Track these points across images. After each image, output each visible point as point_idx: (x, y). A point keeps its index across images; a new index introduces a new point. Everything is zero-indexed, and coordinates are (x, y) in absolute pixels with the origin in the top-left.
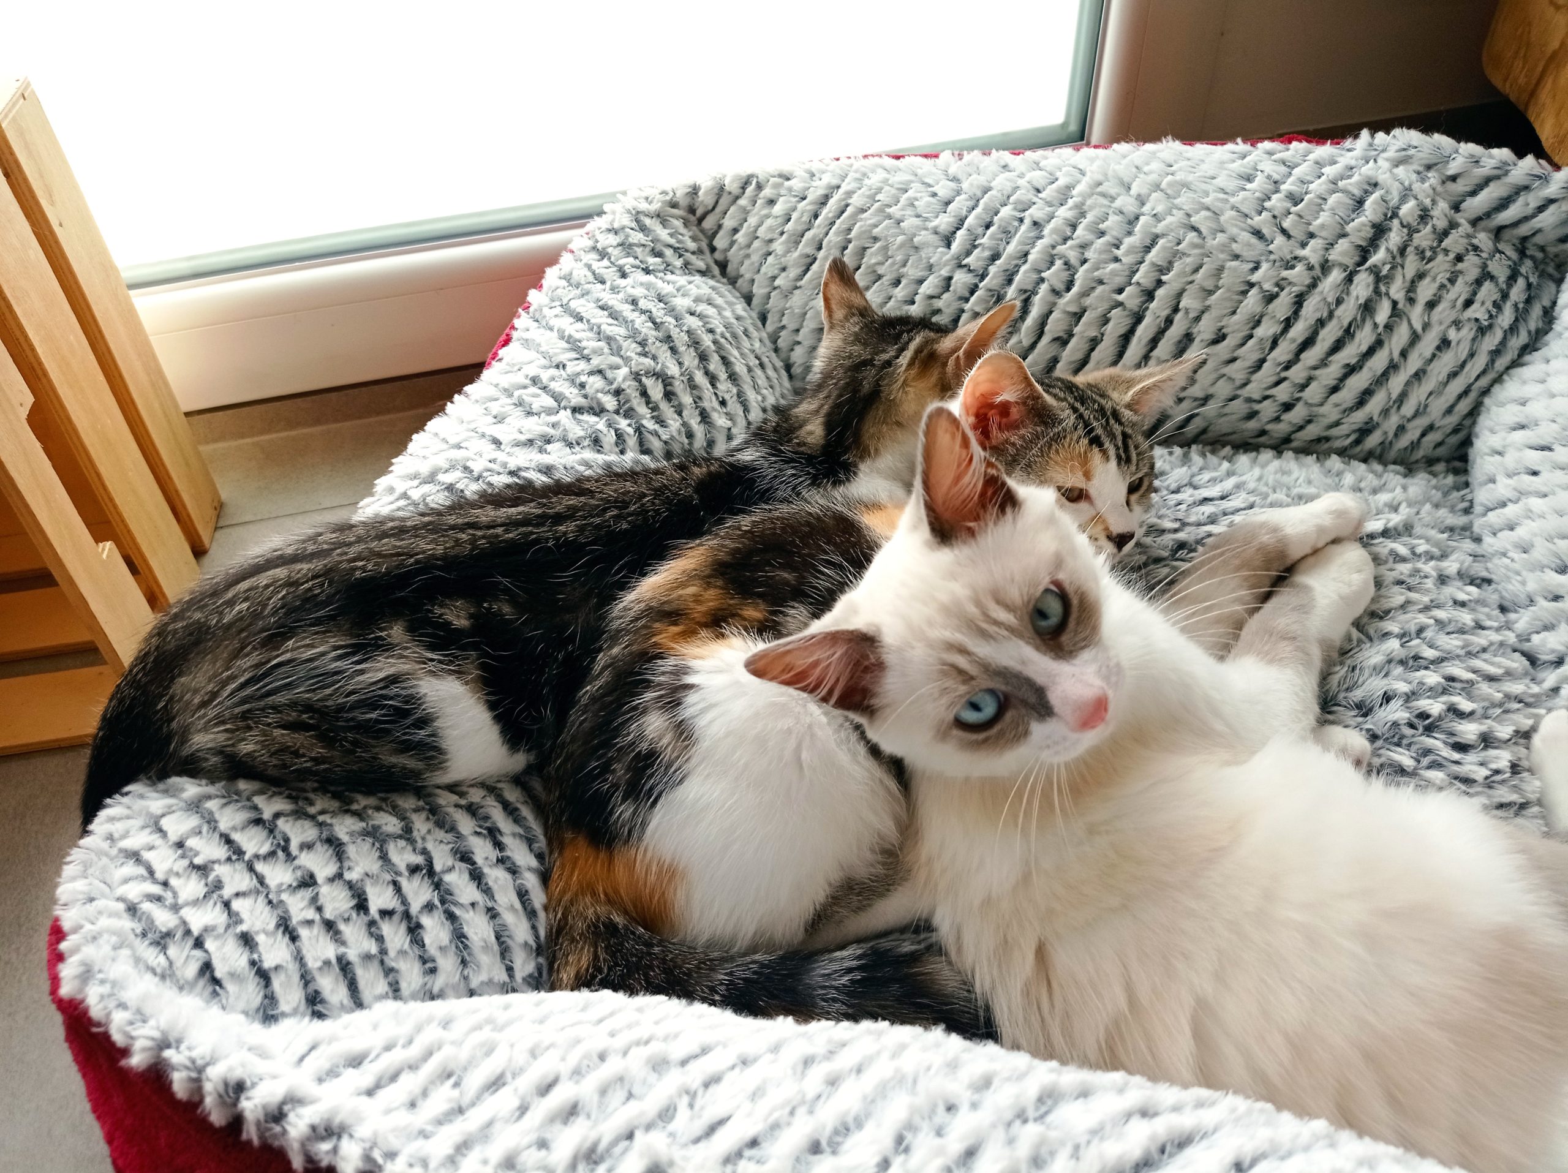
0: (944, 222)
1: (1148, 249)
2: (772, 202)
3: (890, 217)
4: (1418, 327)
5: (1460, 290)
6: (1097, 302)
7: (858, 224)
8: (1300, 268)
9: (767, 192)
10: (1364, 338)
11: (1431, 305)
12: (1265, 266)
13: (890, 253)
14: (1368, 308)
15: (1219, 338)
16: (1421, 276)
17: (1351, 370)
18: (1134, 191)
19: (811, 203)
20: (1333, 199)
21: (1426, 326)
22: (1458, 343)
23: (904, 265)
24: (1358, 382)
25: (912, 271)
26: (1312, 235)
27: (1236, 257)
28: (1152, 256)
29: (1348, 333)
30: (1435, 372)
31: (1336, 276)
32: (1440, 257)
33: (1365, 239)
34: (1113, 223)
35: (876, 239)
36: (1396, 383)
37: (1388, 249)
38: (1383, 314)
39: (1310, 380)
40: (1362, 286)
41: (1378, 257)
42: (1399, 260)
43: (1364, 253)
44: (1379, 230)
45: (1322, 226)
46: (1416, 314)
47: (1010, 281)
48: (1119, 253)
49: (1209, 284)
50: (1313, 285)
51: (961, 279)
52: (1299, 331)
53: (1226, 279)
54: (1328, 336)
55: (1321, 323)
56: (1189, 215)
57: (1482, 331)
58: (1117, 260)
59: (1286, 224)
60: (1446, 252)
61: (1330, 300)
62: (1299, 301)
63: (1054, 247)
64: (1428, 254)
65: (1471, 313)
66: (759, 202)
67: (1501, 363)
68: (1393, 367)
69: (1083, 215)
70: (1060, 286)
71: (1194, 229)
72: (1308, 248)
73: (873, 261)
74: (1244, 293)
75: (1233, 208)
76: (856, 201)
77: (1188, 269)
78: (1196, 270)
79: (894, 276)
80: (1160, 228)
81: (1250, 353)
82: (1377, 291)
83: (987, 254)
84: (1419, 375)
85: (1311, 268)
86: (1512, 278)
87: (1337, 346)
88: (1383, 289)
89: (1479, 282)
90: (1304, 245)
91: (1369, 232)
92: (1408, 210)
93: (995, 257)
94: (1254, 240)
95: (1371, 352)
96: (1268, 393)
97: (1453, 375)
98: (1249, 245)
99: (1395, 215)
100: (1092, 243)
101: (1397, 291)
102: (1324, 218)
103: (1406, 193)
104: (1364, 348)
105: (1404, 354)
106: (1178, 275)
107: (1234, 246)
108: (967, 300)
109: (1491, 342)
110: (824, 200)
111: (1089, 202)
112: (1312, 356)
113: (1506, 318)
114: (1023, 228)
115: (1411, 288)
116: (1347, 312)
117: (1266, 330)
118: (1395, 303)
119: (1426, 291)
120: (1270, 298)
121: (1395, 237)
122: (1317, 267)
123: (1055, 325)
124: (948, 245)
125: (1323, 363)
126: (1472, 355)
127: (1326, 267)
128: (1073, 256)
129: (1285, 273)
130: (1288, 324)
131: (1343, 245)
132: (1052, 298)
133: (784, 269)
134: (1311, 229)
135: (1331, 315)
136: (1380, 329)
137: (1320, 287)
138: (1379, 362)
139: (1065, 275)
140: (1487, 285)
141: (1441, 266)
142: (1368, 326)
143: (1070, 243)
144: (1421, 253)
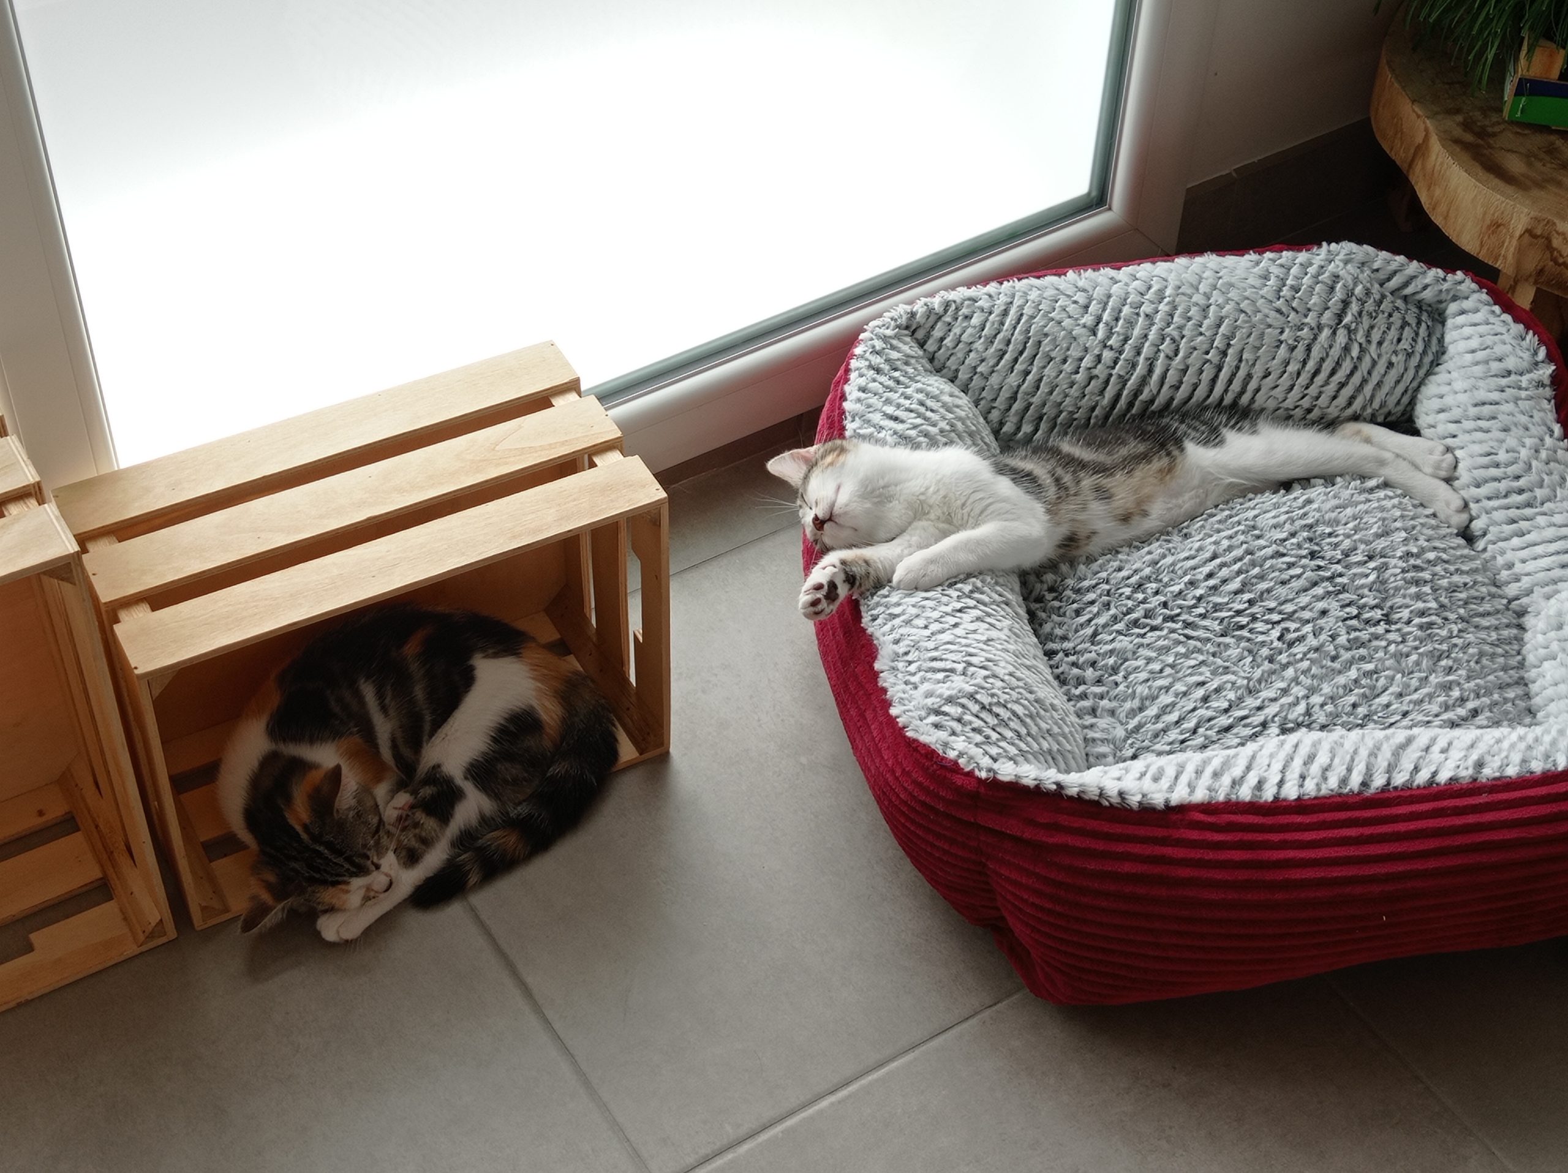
0: (1088, 319)
1: (1219, 326)
2: (967, 318)
3: (1052, 319)
4: (1375, 357)
5: (1393, 334)
6: (1195, 360)
7: (1033, 327)
8: (1306, 330)
9: (964, 311)
10: (1347, 366)
11: (1380, 343)
14: (1346, 349)
15: (1267, 375)
16: (1372, 327)
17: (1342, 385)
18: (1201, 290)
19: (997, 316)
21: (1379, 356)
22: (1398, 363)
23: (1068, 349)
24: (1347, 392)
25: (1074, 353)
28: (1222, 330)
29: (1338, 364)
31: (1326, 332)
33: (1339, 310)
36: (1368, 389)
37: (1353, 314)
38: (1355, 352)
39: (1321, 393)
40: (1341, 337)
41: (1348, 319)
42: (1359, 320)
43: (1340, 317)
44: (1346, 303)
45: (1315, 304)
46: (1373, 348)
47: (1139, 354)
48: (1202, 330)
50: (1315, 339)
52: (1311, 365)
53: (1266, 340)
54: (1327, 367)
55: (1323, 360)
57: (1409, 355)
58: (1201, 334)
59: (1294, 304)
61: (1326, 346)
62: (1309, 349)
63: (1163, 330)
64: (1374, 314)
65: (1402, 346)
67: (1422, 373)
68: (1364, 381)
70: (1171, 354)
71: (1242, 311)
72: (1309, 317)
74: (1278, 347)
75: (1262, 297)
77: (1245, 336)
78: (1249, 336)
79: (1063, 357)
80: (1224, 312)
81: (1285, 381)
82: (1350, 339)
83: (1121, 337)
85: (1312, 329)
87: (1333, 372)
88: (1353, 337)
89: (1402, 328)
91: (1340, 306)
92: (1359, 290)
93: (1126, 340)
94: (1278, 316)
95: (1352, 373)
100: (1185, 325)
102: (1314, 299)
103: (1356, 281)
104: (1348, 372)
105: (1369, 373)
106: (1240, 340)
107: (1268, 320)
109: (1414, 361)
110: (1005, 313)
112: (1320, 379)
113: (1420, 347)
115: (1368, 335)
116: (1335, 352)
117: (1293, 368)
118: (1360, 344)
119: (1376, 336)
120: (1293, 349)
121: (1354, 307)
122: (1316, 328)
123: (1172, 377)
124: (1095, 334)
125: (1327, 383)
126: (1406, 370)
127: (1320, 328)
128: (1175, 334)
129: (1299, 333)
130: (1304, 363)
131: (1327, 314)
132: (1168, 362)
134: (1308, 306)
135: (1327, 355)
136: (1355, 360)
137: (1319, 339)
138: (1356, 379)
139: (1173, 346)
140: (1407, 329)
141: (1381, 319)
142: (1348, 359)
143: (1172, 326)
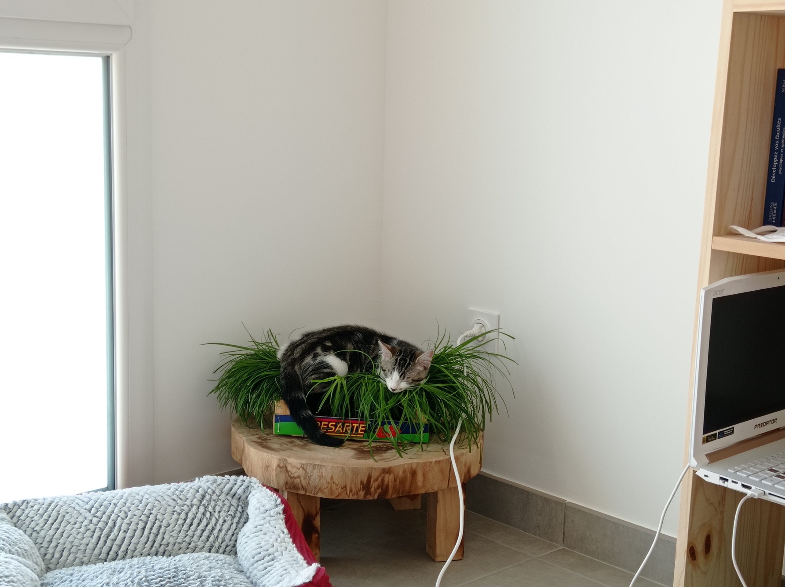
0: (88, 507)
1: (146, 506)
2: (32, 507)
3: (71, 507)
4: (217, 517)
5: (226, 508)
6: (135, 520)
7: (62, 509)
8: (185, 506)
9: (31, 504)
10: (205, 522)
11: (219, 512)
12: (177, 507)
13: (72, 516)
14: (204, 514)
16: (216, 505)
18: (140, 494)
19: (46, 505)
20: (191, 490)
21: (219, 517)
22: (228, 520)
23: (77, 518)
24: (206, 533)
25: (80, 519)
26: (188, 499)
27: (170, 505)
28: (148, 507)
29: (201, 521)
30: (224, 529)
31: (195, 507)
32: (219, 501)
33: (200, 498)
34: (136, 502)
35: (68, 513)
36: (216, 532)
37: (206, 500)
38: (208, 515)
39: (194, 535)
40: (202, 509)
41: (204, 502)
42: (209, 502)
43: (201, 502)
44: (203, 496)
45: (190, 496)
46: (216, 515)
47: (109, 519)
48: (139, 508)
49: (164, 512)
50: (190, 510)
51: (95, 520)
52: (188, 521)
53: (168, 510)
54: (196, 522)
55: (193, 519)
56: (155, 498)
57: (233, 518)
58: (139, 510)
59: (180, 497)
60: (220, 500)
61: (194, 513)
62: (187, 514)
63: (121, 509)
64: (216, 500)
65: (230, 513)
66: (29, 507)
67: (240, 525)
68: (213, 529)
69: (128, 500)
70: (124, 517)
71: (157, 500)
72: (187, 502)
73: (67, 518)
74: (173, 514)
75: (167, 495)
76: (60, 503)
77: (158, 509)
78: (160, 510)
79: (74, 522)
80: (149, 501)
81: (177, 528)
82: (205, 510)
83: (102, 512)
84: (220, 530)
85: (188, 506)
86: (238, 506)
87: (199, 525)
88: (207, 509)
89: (230, 507)
90: (186, 501)
91: (201, 497)
92: (209, 491)
93: (104, 513)
94: (173, 501)
95: (207, 525)
96: (184, 540)
97: (229, 530)
98: (172, 502)
99: (207, 492)
100: (131, 507)
101: (210, 509)
102: (190, 494)
103: (209, 488)
104: (205, 524)
105: (215, 525)
106: (155, 511)
107: (168, 503)
108: (97, 525)
109: (236, 520)
110: (50, 505)
111: (128, 498)
112: (193, 528)
113: (238, 514)
114: (111, 506)
115: (214, 508)
116: (199, 515)
117: (180, 522)
118: (211, 513)
119: (218, 508)
120: (179, 514)
121: (208, 497)
122: (190, 506)
123: (124, 527)
124: (90, 512)
125: (196, 530)
126: (232, 524)
127: (192, 505)
128: (126, 510)
129: (182, 508)
130: (185, 520)
131: (195, 500)
132: (122, 521)
133: (38, 525)
134: (187, 497)
135: (195, 517)
136: (208, 519)
137: (192, 510)
138: (210, 527)
139: (125, 515)
140: (232, 507)
141: (220, 503)
142: (205, 519)
143: (125, 507)
144: (214, 500)
